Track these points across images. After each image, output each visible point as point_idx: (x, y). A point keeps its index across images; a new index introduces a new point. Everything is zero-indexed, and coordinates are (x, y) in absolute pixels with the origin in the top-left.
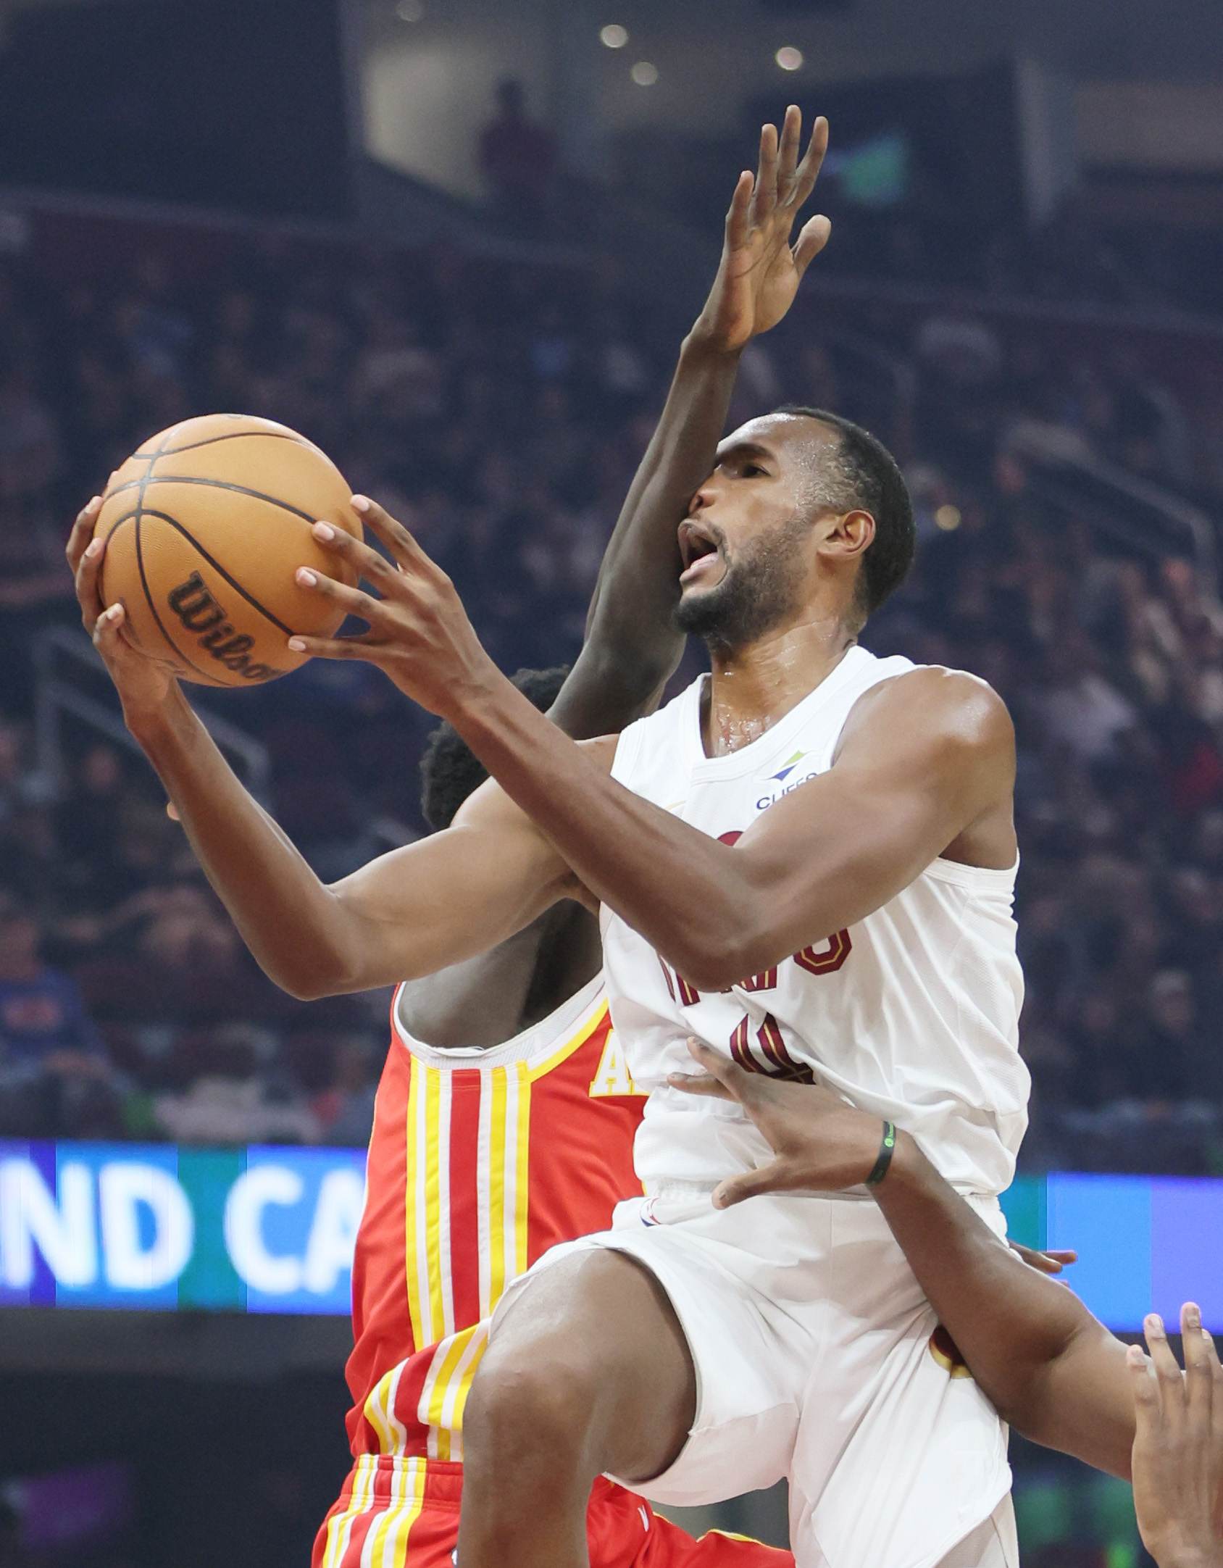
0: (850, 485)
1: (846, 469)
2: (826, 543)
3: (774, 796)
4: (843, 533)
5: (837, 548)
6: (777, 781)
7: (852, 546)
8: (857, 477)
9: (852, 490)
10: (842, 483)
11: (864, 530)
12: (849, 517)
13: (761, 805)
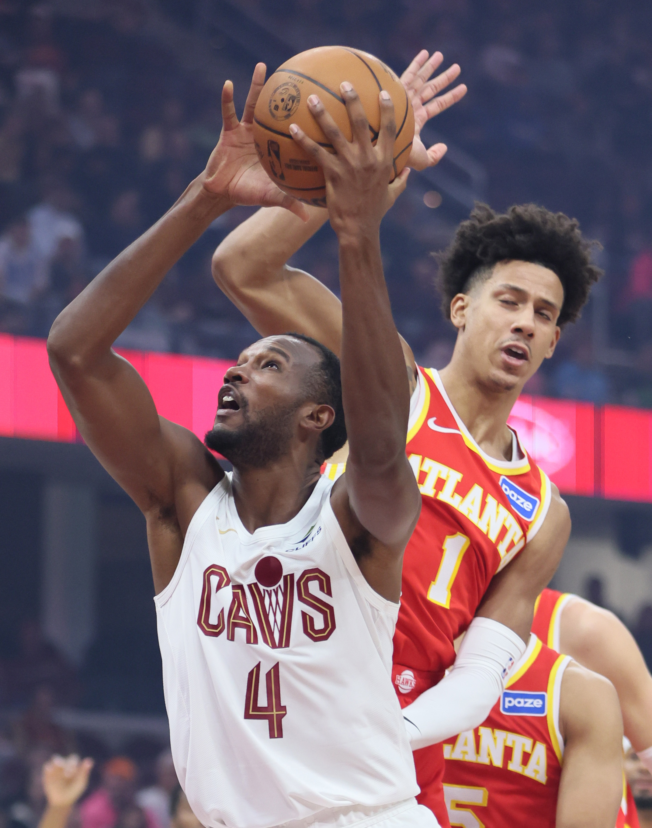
4: (315, 416)
7: (319, 425)
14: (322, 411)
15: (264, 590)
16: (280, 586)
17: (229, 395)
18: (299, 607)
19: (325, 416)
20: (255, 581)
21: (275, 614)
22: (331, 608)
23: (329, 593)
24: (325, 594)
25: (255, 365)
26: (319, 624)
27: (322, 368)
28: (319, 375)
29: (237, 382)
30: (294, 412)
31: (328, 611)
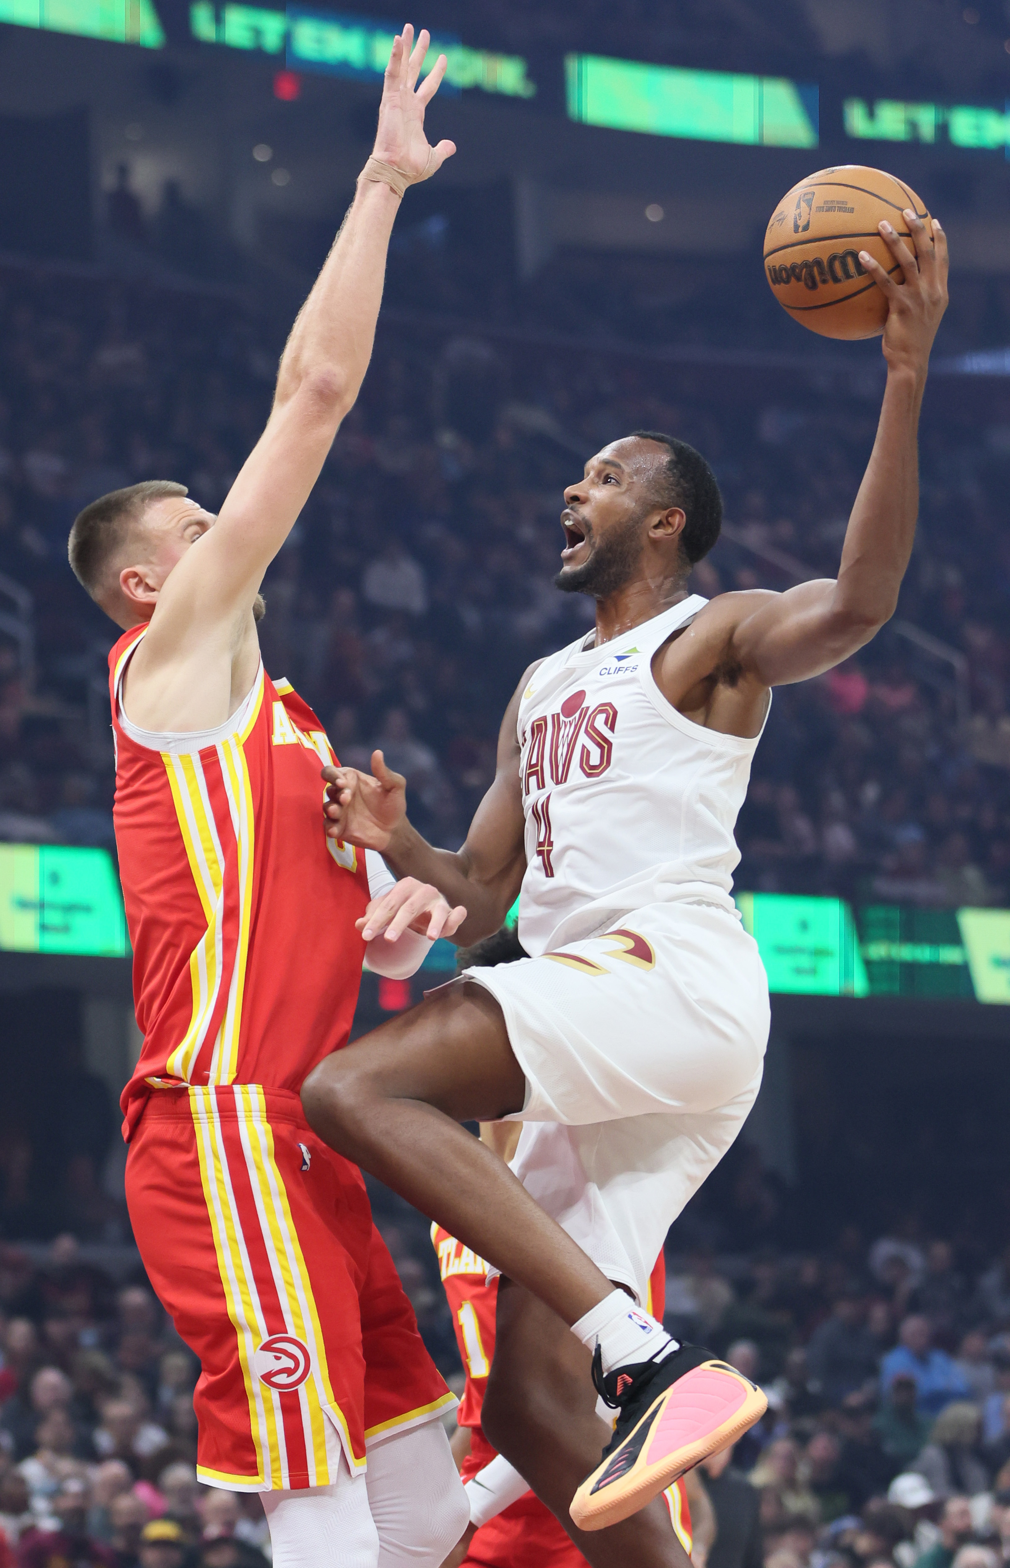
0: (673, 490)
1: (672, 479)
2: (653, 530)
3: (610, 668)
4: (665, 522)
5: (659, 533)
6: (616, 660)
7: (670, 531)
8: (678, 484)
9: (673, 494)
10: (668, 488)
11: (678, 521)
12: (670, 511)
13: (602, 673)
14: (672, 514)
15: (563, 721)
16: (575, 718)
17: (570, 520)
18: (583, 739)
19: (676, 520)
20: (559, 711)
21: (563, 745)
22: (610, 744)
23: (612, 728)
24: (607, 728)
25: (596, 480)
26: (595, 760)
27: (669, 469)
28: (665, 478)
29: (575, 504)
30: (639, 524)
31: (606, 746)
